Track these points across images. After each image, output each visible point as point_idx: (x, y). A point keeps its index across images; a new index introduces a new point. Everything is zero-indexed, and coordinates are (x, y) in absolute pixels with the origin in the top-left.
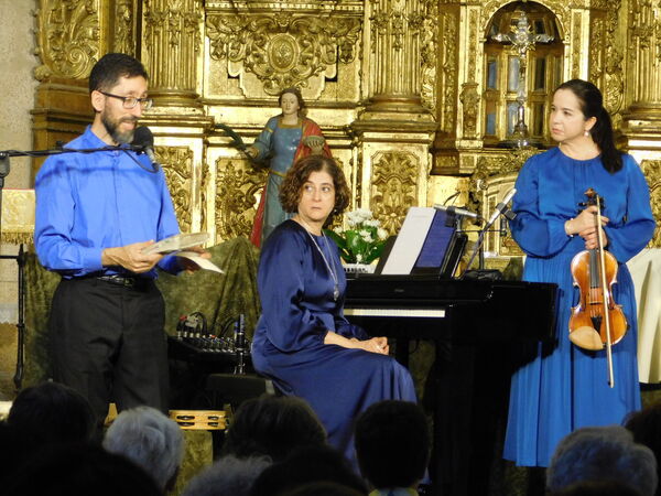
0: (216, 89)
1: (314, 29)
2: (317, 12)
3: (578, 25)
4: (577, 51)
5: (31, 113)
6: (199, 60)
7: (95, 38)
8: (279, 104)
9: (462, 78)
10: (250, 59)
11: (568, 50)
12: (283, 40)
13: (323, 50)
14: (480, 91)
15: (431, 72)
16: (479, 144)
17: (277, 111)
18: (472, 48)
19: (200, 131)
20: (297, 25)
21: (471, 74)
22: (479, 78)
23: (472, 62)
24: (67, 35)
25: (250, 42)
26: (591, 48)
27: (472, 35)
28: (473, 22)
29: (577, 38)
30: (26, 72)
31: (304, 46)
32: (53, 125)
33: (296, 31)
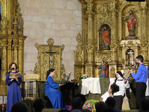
0: (98, 61)
1: (108, 53)
2: (108, 51)
3: (136, 51)
4: (136, 54)
5: (74, 65)
6: (95, 58)
7: (82, 56)
8: (101, 62)
9: (123, 58)
10: (101, 57)
11: (135, 54)
12: (105, 55)
13: (109, 56)
14: (125, 60)
15: (120, 58)
16: (125, 66)
17: (101, 63)
18: (124, 55)
19: (92, 66)
20: (106, 53)
21: (124, 58)
22: (125, 58)
23: (124, 56)
24: (78, 56)
25: (101, 56)
26: (138, 54)
27: (124, 53)
28: (124, 51)
29: (136, 53)
30: (73, 60)
31: (107, 56)
32: (76, 66)
33: (106, 54)
